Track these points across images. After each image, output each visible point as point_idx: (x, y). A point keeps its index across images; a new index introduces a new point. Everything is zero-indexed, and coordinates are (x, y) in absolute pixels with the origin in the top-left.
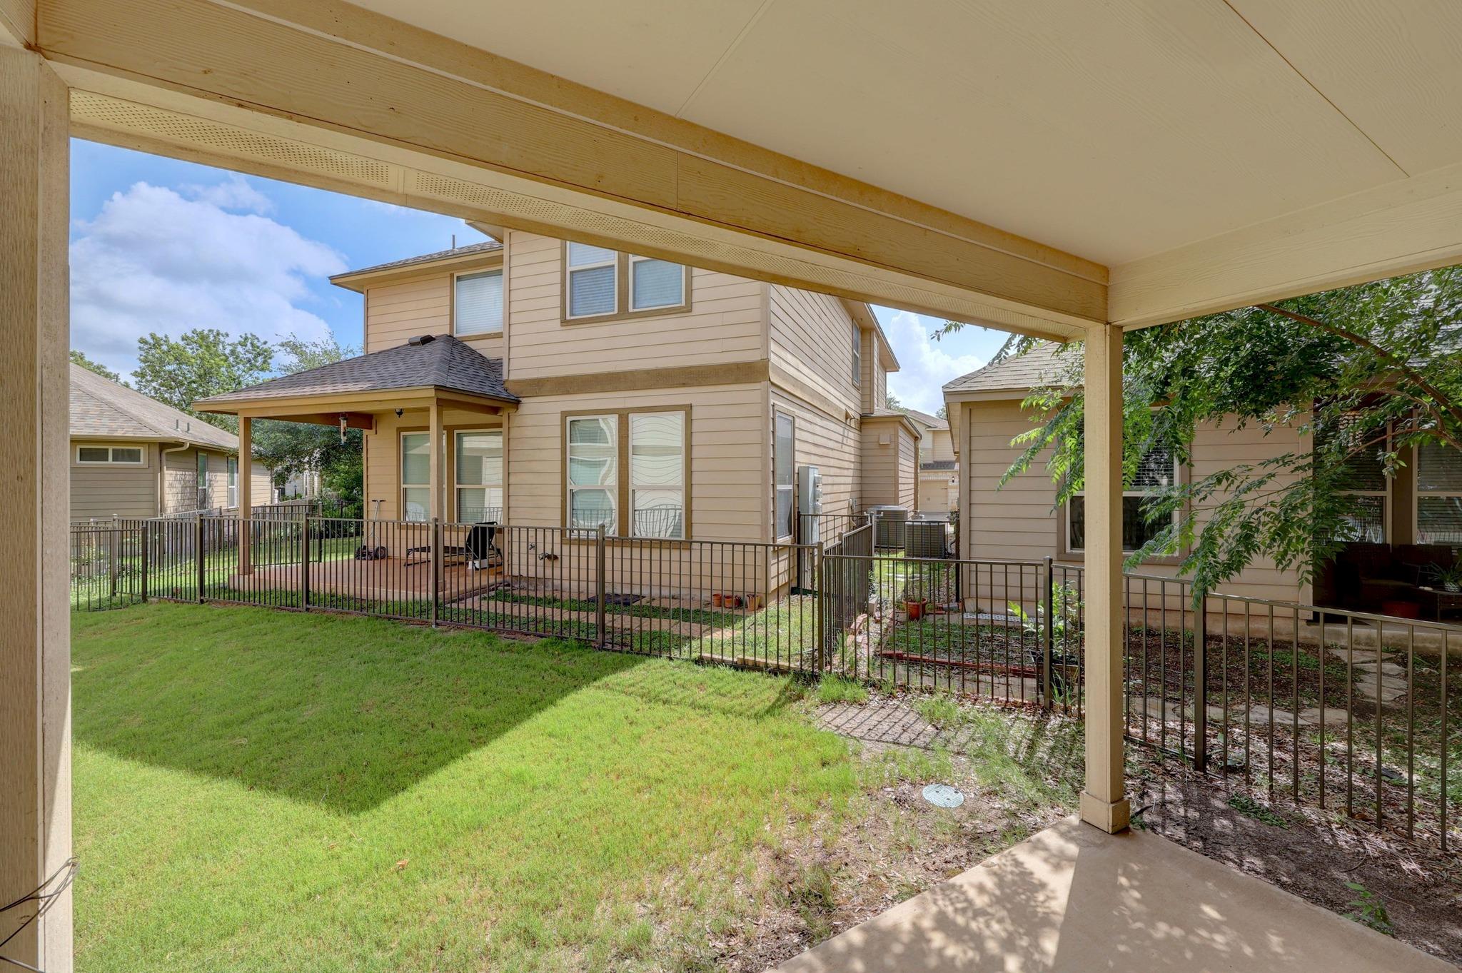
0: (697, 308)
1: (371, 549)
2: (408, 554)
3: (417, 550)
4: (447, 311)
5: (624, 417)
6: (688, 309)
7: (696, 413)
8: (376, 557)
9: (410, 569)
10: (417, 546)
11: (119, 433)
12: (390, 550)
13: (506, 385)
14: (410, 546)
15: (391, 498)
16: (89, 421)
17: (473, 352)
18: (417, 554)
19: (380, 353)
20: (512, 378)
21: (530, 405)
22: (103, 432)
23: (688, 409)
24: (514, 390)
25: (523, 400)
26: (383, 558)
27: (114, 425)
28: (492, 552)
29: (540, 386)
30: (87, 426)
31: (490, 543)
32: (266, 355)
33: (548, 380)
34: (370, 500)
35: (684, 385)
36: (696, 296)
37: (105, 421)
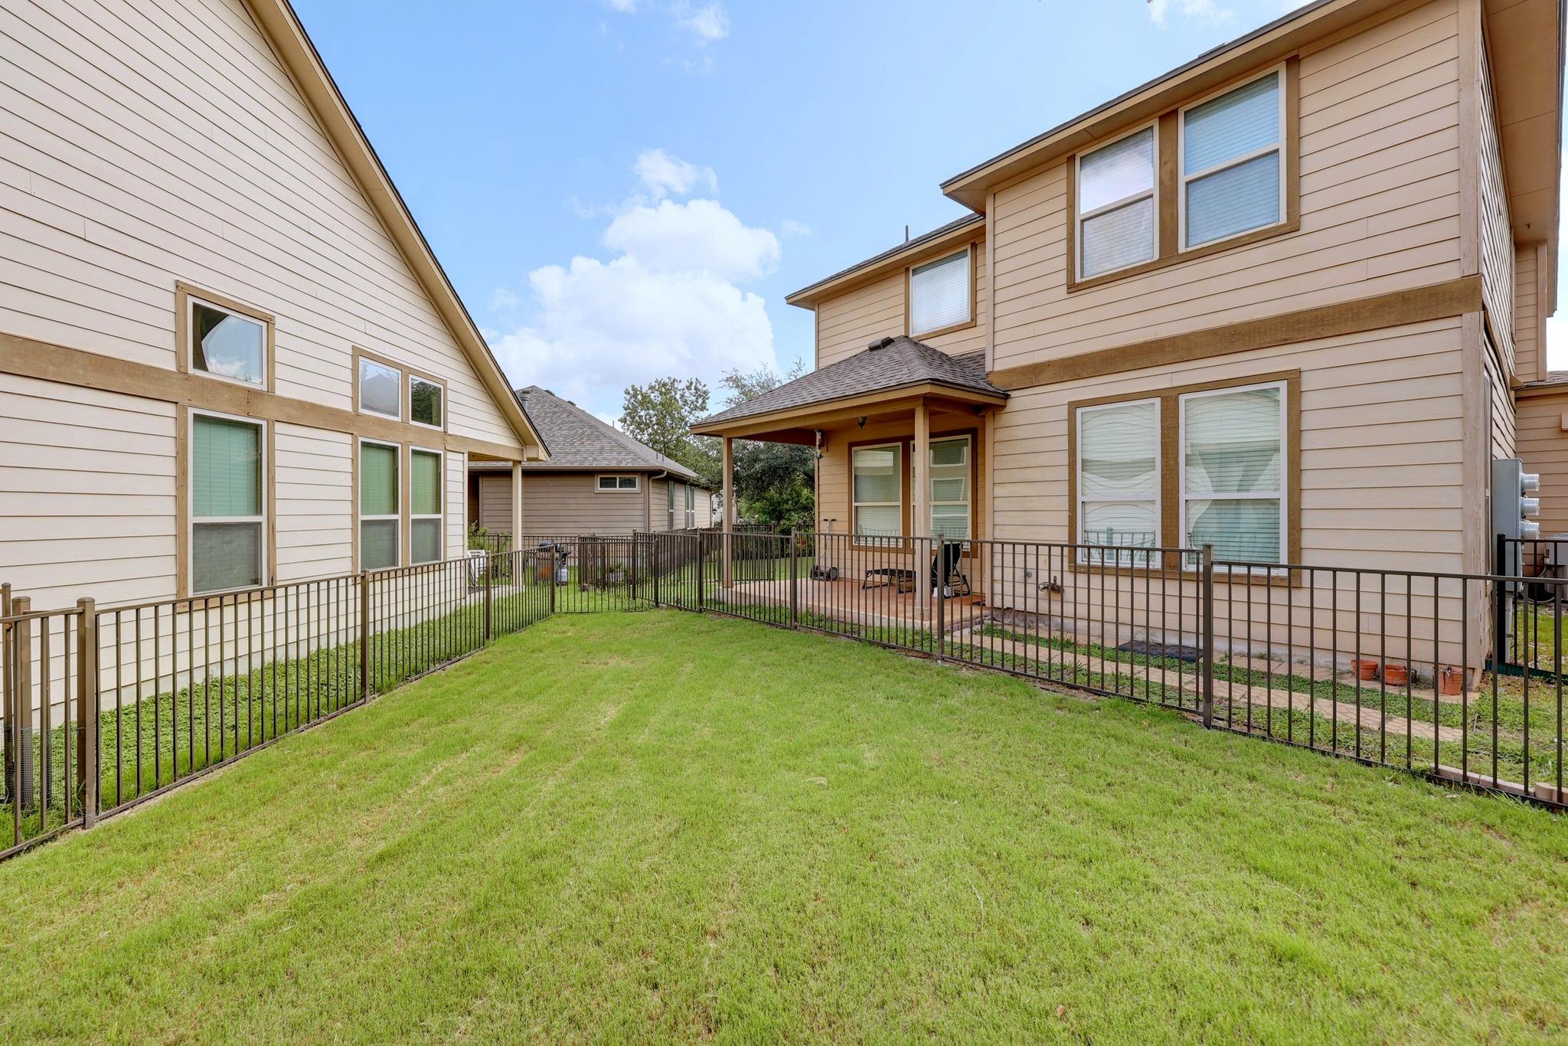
0: (1307, 224)
1: (822, 569)
2: (867, 576)
3: (877, 572)
4: (902, 310)
5: (1169, 400)
6: (1292, 227)
7: (1307, 382)
8: (828, 578)
9: (870, 592)
10: (877, 567)
11: (623, 465)
12: (841, 571)
13: (990, 379)
14: (870, 568)
15: (843, 517)
16: (605, 455)
17: (934, 351)
18: (877, 577)
19: (839, 363)
20: (997, 368)
21: (1020, 400)
22: (613, 464)
23: (1293, 378)
24: (999, 384)
25: (1013, 394)
26: (834, 580)
27: (620, 458)
28: (956, 579)
29: (1035, 375)
30: (605, 459)
31: (954, 568)
32: (703, 395)
33: (1048, 365)
34: (822, 519)
35: (1285, 342)
36: (1307, 205)
37: (615, 454)
